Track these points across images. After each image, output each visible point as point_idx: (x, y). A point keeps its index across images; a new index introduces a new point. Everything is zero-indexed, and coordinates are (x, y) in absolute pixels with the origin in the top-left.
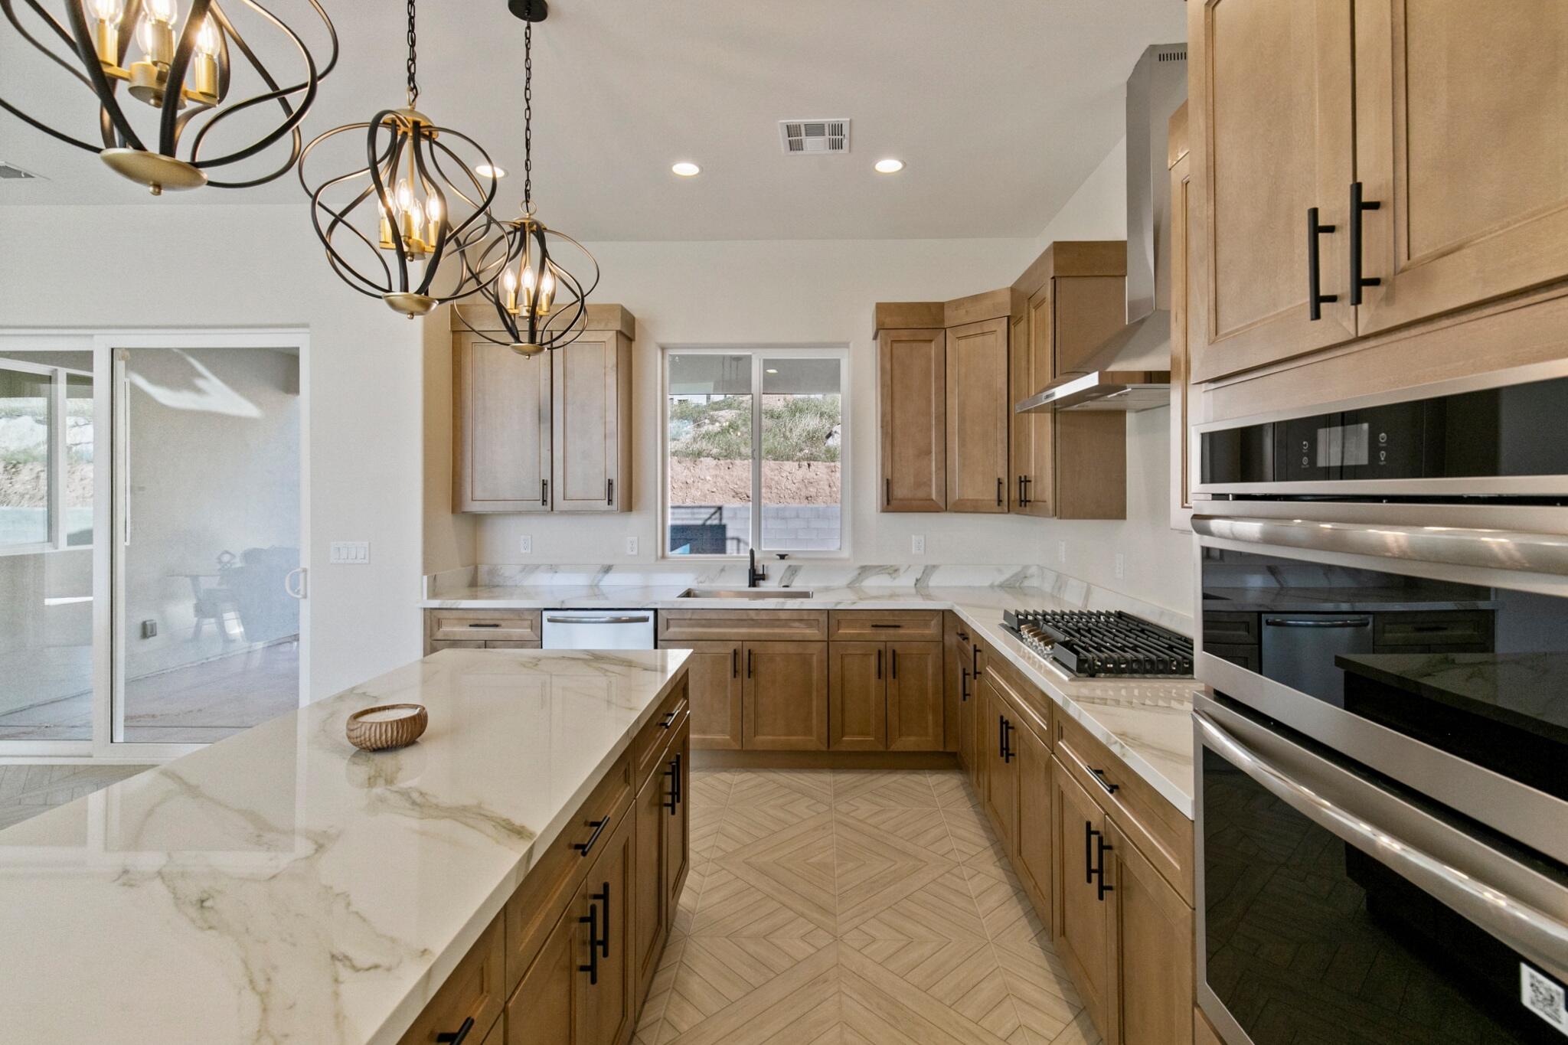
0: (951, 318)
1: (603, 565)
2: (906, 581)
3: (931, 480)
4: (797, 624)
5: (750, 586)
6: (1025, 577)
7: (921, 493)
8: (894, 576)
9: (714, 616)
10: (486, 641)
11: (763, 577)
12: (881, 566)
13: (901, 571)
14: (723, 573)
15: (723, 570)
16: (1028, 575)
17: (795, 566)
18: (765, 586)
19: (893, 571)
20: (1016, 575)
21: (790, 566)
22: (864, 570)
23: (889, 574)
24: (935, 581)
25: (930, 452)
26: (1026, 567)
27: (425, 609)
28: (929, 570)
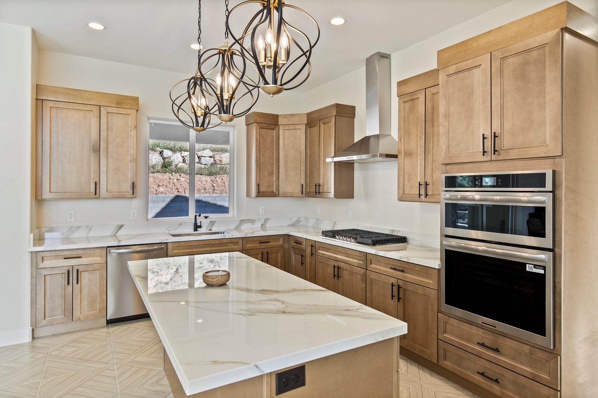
0: (281, 121)
1: (118, 225)
2: (258, 225)
3: (273, 184)
4: (230, 244)
5: (194, 231)
6: (299, 221)
7: (270, 190)
8: (253, 223)
9: (195, 244)
10: (73, 266)
11: (200, 227)
12: (248, 220)
13: (256, 222)
14: (180, 225)
15: (180, 224)
16: (300, 221)
17: (213, 221)
18: (200, 231)
19: (253, 221)
20: (296, 221)
21: (211, 221)
22: (242, 221)
23: (252, 223)
24: (268, 225)
25: (273, 173)
26: (300, 218)
27: (31, 252)
28: (266, 220)
